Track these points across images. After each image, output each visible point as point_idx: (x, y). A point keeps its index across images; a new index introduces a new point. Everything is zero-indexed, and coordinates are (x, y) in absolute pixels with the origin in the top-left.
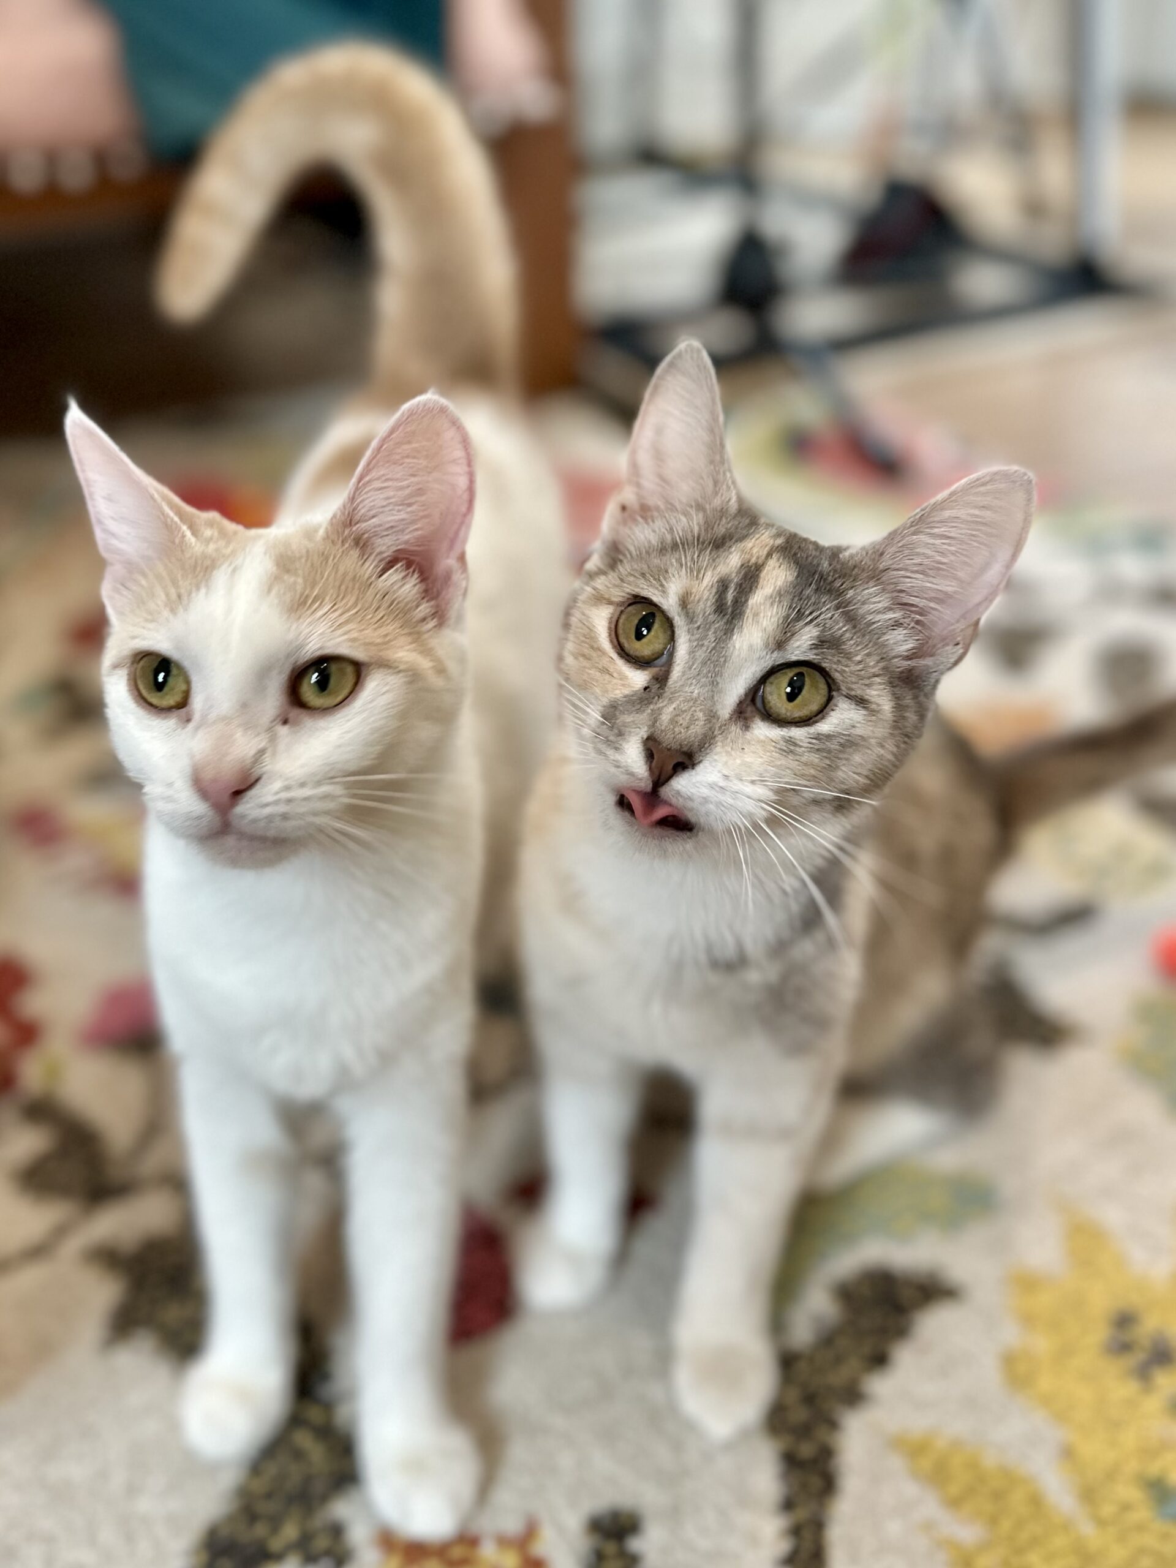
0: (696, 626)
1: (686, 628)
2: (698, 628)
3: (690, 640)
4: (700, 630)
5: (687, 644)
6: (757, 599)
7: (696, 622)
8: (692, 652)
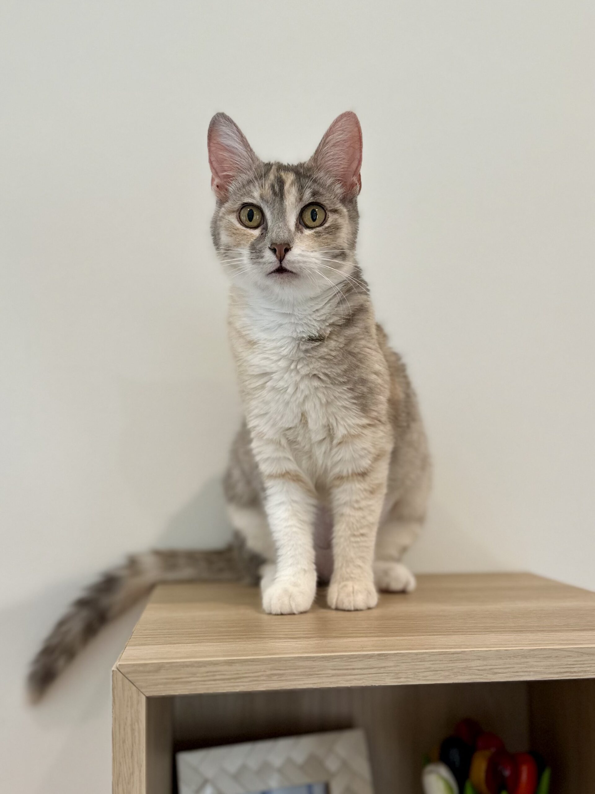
0: (270, 203)
1: (266, 207)
2: (271, 204)
3: (270, 210)
4: (272, 204)
5: (269, 212)
6: (287, 187)
7: (269, 202)
8: (272, 213)
